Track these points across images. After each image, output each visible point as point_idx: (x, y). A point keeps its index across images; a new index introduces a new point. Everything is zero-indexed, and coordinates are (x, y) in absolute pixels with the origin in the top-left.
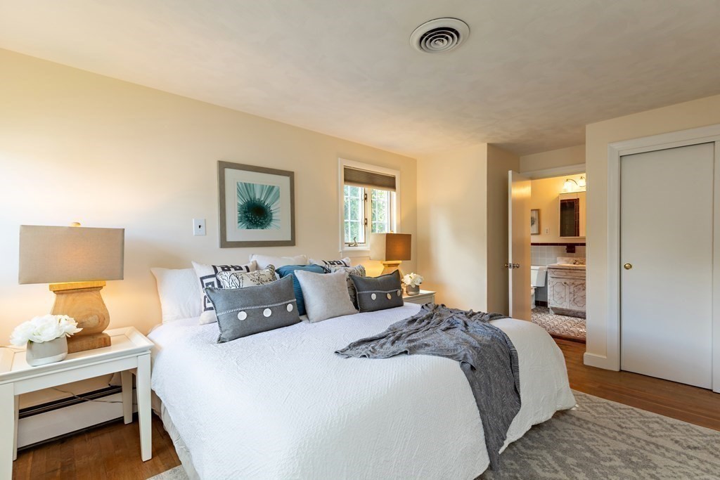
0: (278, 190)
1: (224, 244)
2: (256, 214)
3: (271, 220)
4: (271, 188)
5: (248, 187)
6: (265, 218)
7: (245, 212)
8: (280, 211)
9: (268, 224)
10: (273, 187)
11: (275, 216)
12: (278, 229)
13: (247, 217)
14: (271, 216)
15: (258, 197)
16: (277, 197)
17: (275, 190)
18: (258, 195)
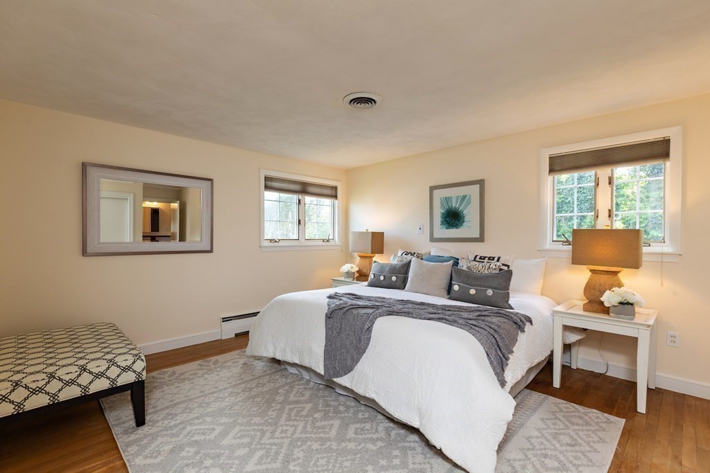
0: (470, 198)
1: (433, 239)
2: (453, 218)
3: (463, 222)
4: (464, 197)
5: (447, 199)
6: (459, 221)
7: (445, 217)
8: (471, 214)
9: (461, 225)
10: (466, 196)
11: (466, 219)
12: (470, 228)
13: (446, 220)
14: (464, 219)
15: (454, 205)
16: (469, 202)
17: (467, 198)
18: (454, 204)
